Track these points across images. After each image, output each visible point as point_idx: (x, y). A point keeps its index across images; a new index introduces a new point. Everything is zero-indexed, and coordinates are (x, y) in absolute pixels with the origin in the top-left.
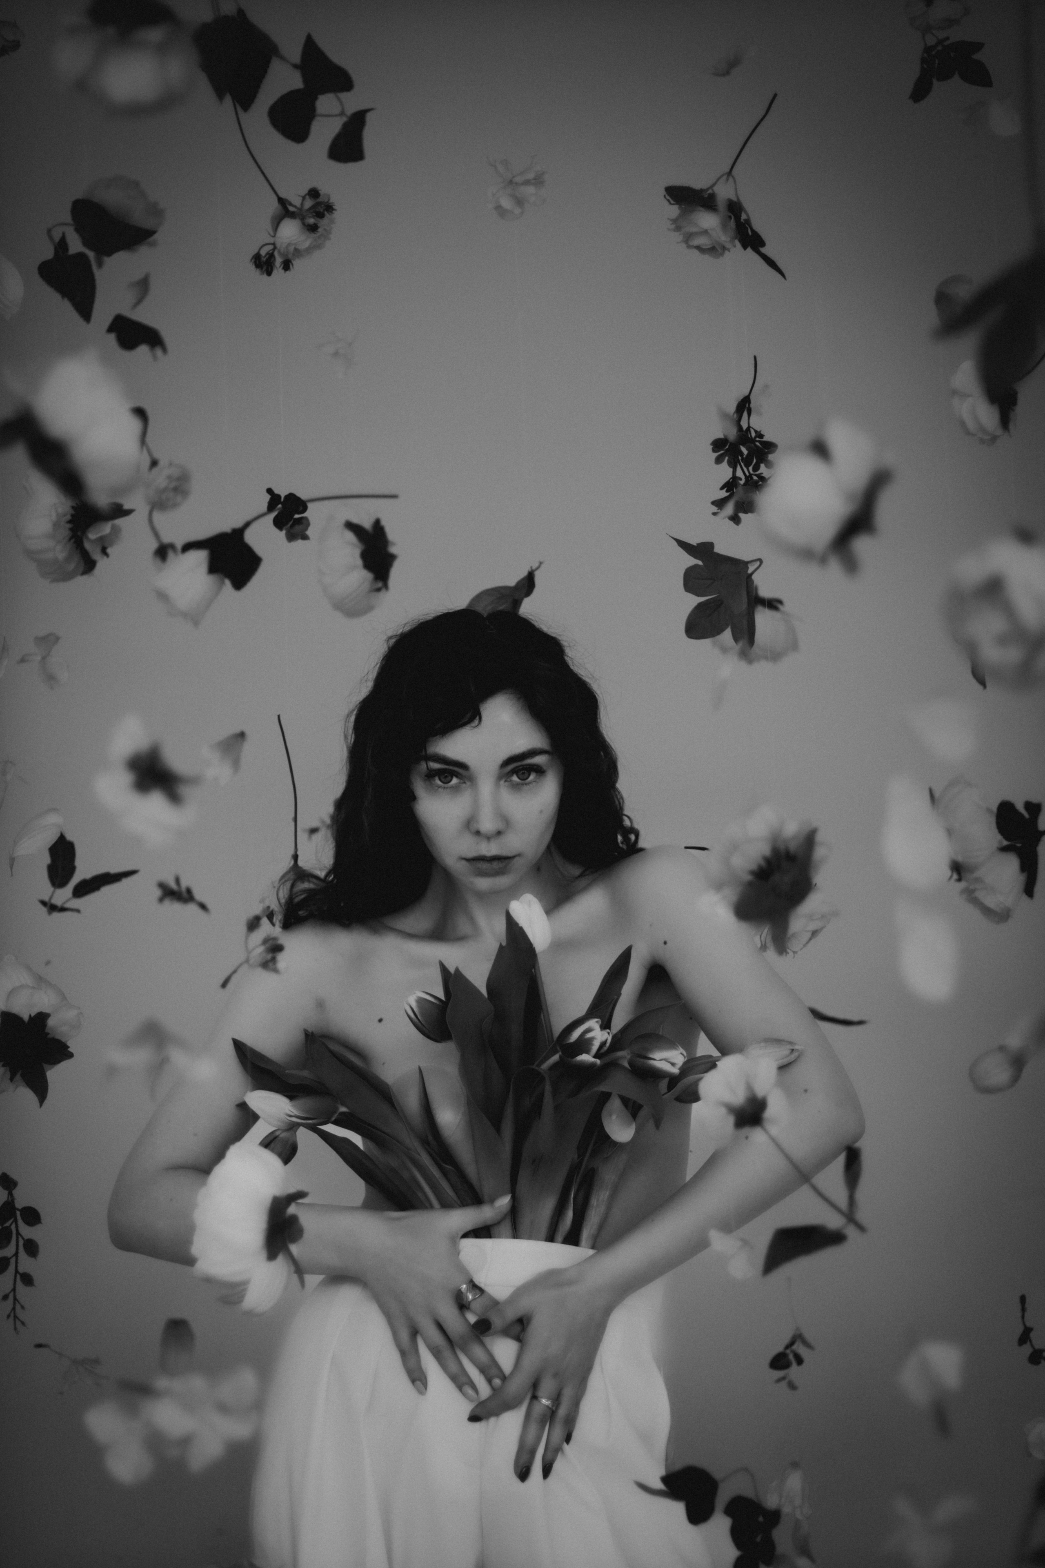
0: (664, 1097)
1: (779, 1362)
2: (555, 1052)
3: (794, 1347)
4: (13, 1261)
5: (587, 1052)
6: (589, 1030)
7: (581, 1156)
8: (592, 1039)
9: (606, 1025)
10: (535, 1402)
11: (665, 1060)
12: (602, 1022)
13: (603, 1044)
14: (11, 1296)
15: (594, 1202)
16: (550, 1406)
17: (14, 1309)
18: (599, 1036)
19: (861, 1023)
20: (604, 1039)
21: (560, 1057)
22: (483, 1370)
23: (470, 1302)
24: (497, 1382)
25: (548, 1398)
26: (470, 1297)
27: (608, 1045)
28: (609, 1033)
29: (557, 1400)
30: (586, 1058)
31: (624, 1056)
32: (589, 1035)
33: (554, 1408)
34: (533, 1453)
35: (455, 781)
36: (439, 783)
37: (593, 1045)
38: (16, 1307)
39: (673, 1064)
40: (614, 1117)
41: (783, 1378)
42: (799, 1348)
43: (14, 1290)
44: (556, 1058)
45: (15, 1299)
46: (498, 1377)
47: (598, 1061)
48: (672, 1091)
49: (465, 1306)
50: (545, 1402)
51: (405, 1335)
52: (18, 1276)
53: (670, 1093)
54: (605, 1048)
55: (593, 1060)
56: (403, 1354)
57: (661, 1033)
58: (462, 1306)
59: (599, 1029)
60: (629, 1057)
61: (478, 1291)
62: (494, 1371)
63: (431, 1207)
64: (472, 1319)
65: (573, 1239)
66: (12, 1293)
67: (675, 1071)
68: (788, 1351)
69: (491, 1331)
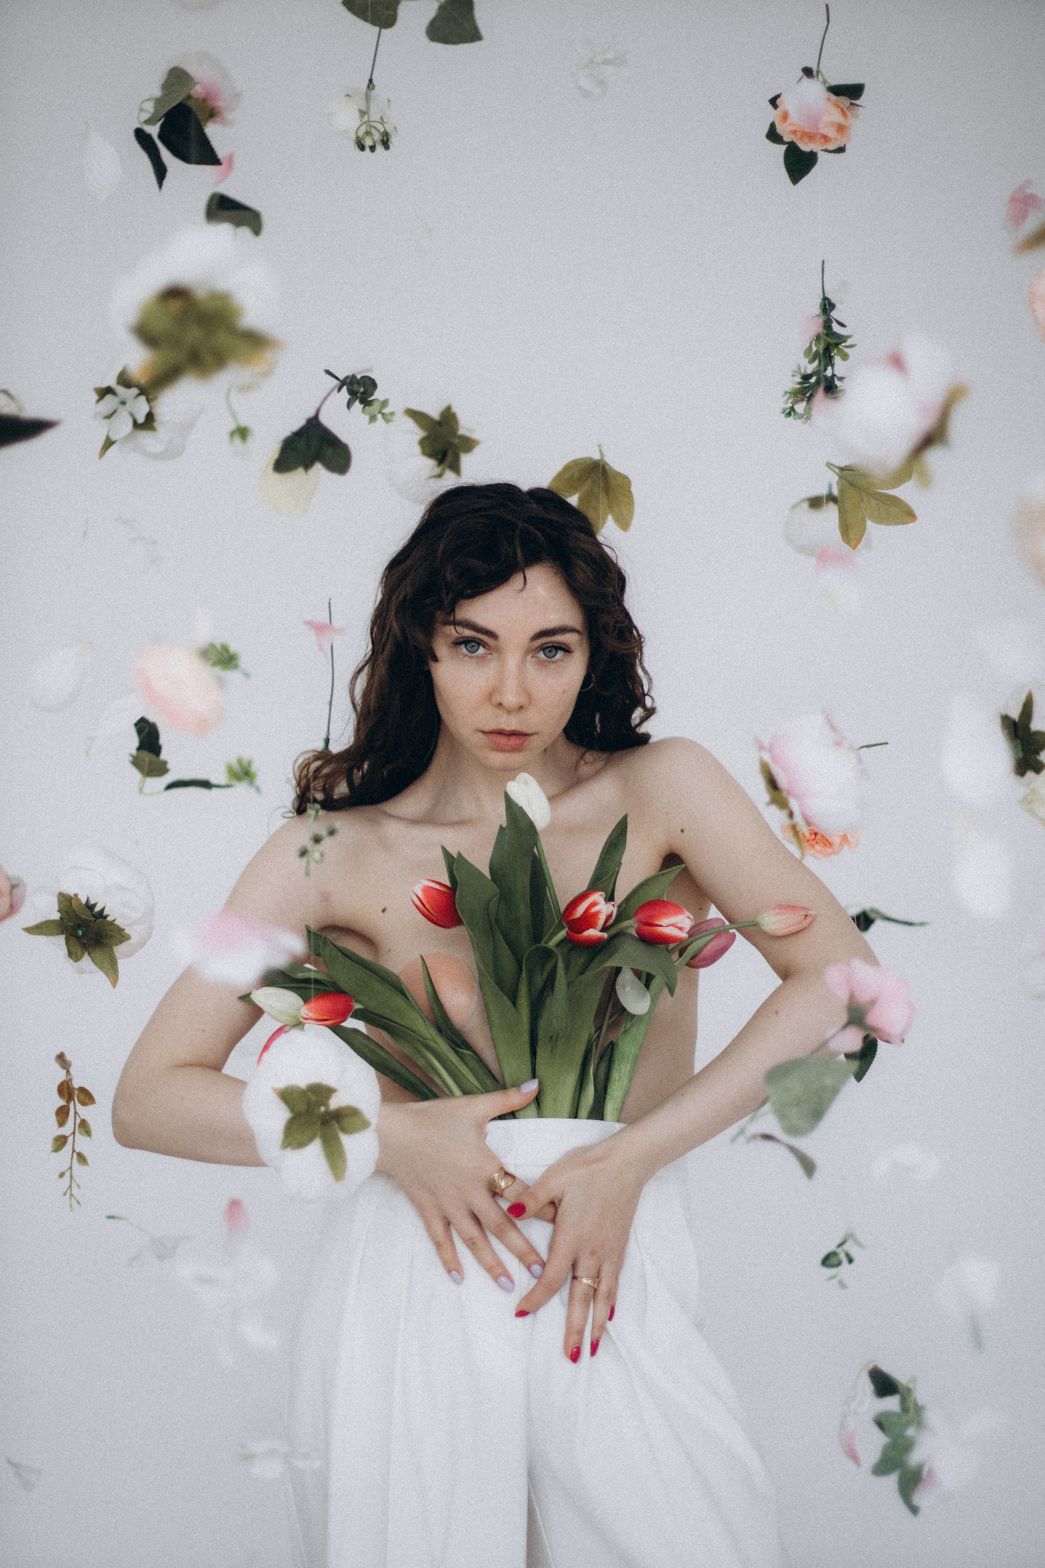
0: (675, 964)
1: (829, 1260)
2: (563, 928)
3: (846, 1247)
4: (70, 1139)
5: (593, 926)
6: (594, 904)
7: (599, 1028)
8: (597, 913)
9: (610, 898)
10: (576, 1282)
11: (672, 925)
12: (606, 895)
13: (609, 917)
14: (68, 1174)
15: (615, 1075)
16: (592, 1284)
17: (70, 1187)
18: (604, 909)
19: (922, 924)
20: (609, 912)
21: (567, 932)
22: (521, 1258)
23: (503, 1191)
24: (536, 1268)
25: (589, 1278)
26: (503, 1184)
27: (614, 917)
28: (614, 905)
29: (597, 1277)
30: (593, 933)
31: (631, 926)
32: (594, 910)
33: (595, 1286)
34: (581, 1333)
35: (481, 651)
36: (464, 650)
37: (599, 918)
38: (73, 1185)
39: (681, 929)
40: (628, 989)
41: (834, 1277)
42: (850, 1247)
43: (71, 1168)
44: (563, 934)
45: (71, 1177)
46: (536, 1262)
47: (605, 935)
48: (683, 957)
49: (498, 1194)
50: (585, 1281)
51: (439, 1227)
52: (75, 1155)
53: (682, 958)
54: (611, 921)
55: (601, 934)
56: (438, 1245)
57: (665, 899)
58: (495, 1193)
59: (603, 902)
60: (636, 926)
61: (510, 1178)
62: (533, 1257)
63: (452, 1094)
64: (505, 1205)
65: (597, 1113)
66: (69, 1171)
67: (684, 935)
68: (839, 1251)
69: (525, 1215)
